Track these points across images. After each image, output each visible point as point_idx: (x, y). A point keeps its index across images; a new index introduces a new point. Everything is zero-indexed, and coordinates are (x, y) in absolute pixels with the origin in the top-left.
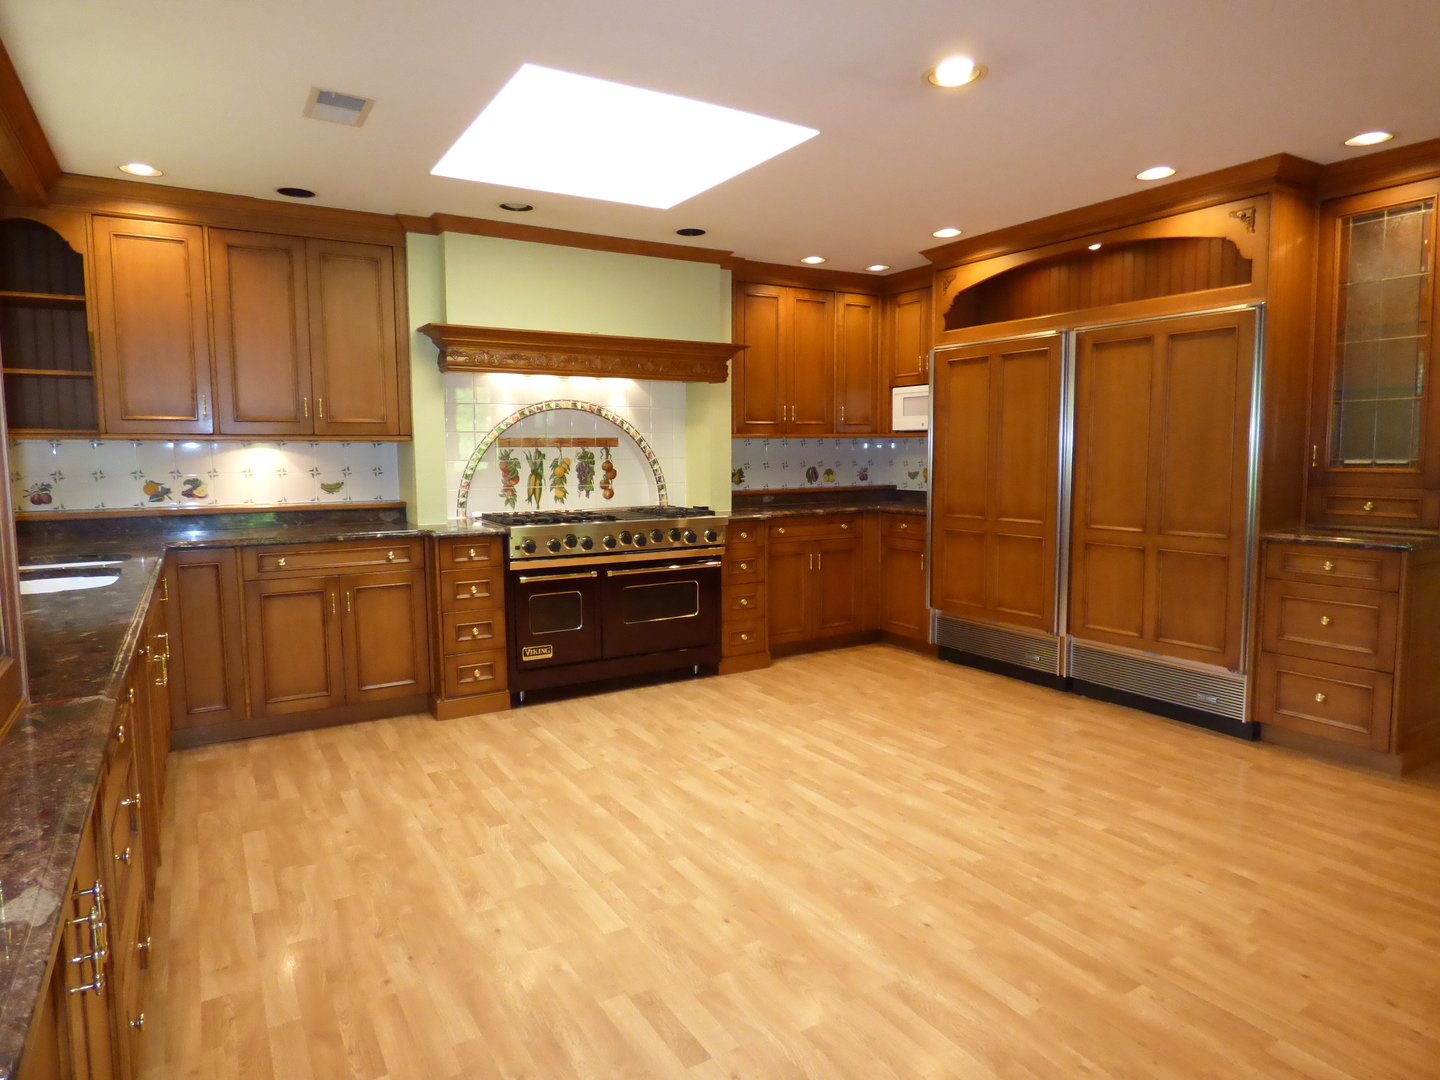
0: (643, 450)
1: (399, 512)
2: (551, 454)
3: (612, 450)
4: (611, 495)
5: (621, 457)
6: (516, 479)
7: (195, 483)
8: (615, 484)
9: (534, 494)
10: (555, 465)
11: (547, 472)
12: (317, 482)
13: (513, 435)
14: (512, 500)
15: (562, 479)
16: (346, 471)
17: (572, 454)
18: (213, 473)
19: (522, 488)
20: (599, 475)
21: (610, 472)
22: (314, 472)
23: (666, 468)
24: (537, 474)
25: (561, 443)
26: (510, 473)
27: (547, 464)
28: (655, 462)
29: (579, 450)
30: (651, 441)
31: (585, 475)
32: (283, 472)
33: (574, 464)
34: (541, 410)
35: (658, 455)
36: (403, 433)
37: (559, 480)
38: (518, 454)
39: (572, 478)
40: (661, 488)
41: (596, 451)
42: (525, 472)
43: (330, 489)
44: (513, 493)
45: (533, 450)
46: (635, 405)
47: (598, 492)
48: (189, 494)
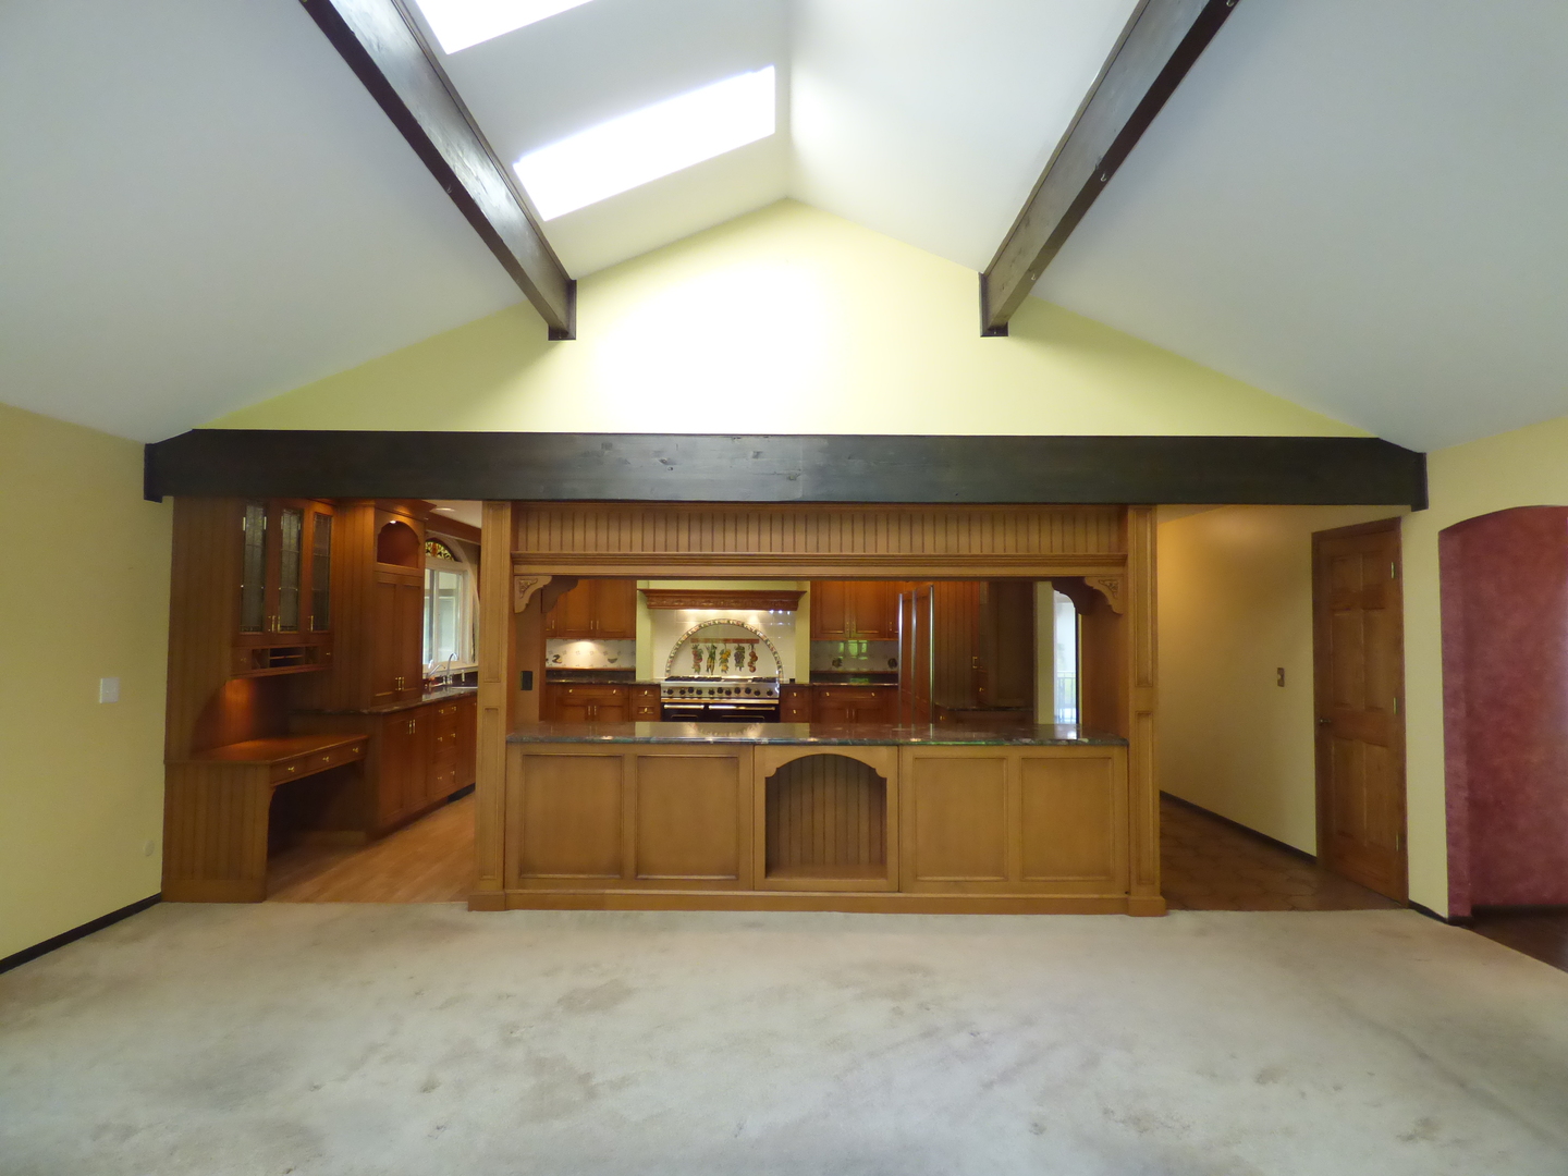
0: (769, 646)
1: (632, 672)
2: (721, 647)
3: (755, 645)
4: (754, 670)
5: (759, 649)
6: (701, 659)
7: (558, 657)
8: (757, 664)
9: (710, 668)
10: (722, 653)
11: (718, 656)
12: (606, 658)
13: (701, 636)
14: (698, 670)
15: (726, 661)
16: (619, 653)
17: (732, 647)
18: (565, 653)
19: (703, 664)
20: (747, 659)
21: (754, 657)
22: (605, 653)
23: (782, 655)
24: (712, 657)
25: (726, 641)
26: (698, 656)
27: (718, 652)
28: (775, 653)
29: (736, 645)
30: (773, 640)
31: (739, 659)
32: (592, 653)
33: (733, 652)
34: (715, 624)
35: (777, 649)
36: (633, 637)
37: (725, 661)
38: (701, 646)
39: (732, 661)
40: (779, 667)
41: (746, 646)
42: (705, 656)
43: (612, 661)
44: (699, 667)
45: (710, 645)
46: (763, 621)
47: (746, 668)
48: (555, 661)
